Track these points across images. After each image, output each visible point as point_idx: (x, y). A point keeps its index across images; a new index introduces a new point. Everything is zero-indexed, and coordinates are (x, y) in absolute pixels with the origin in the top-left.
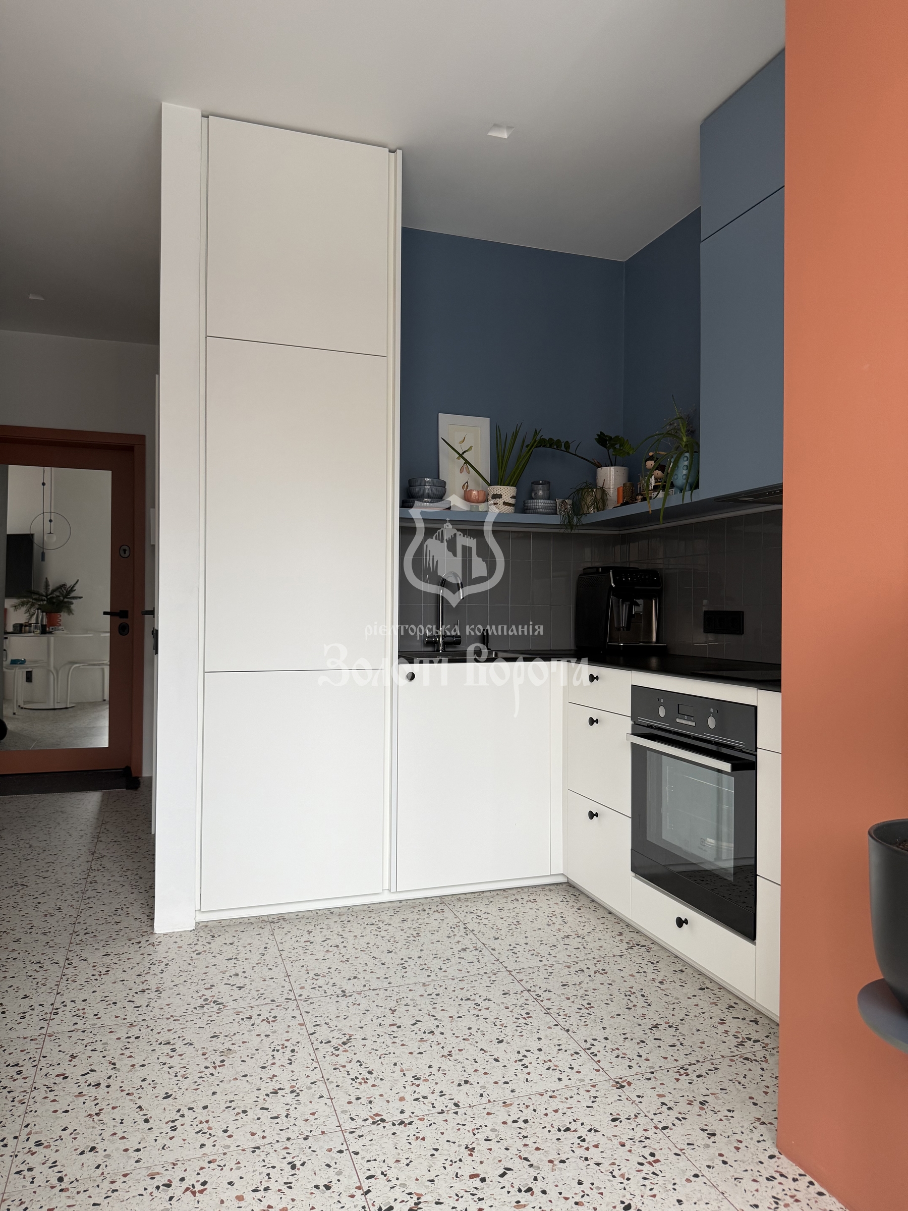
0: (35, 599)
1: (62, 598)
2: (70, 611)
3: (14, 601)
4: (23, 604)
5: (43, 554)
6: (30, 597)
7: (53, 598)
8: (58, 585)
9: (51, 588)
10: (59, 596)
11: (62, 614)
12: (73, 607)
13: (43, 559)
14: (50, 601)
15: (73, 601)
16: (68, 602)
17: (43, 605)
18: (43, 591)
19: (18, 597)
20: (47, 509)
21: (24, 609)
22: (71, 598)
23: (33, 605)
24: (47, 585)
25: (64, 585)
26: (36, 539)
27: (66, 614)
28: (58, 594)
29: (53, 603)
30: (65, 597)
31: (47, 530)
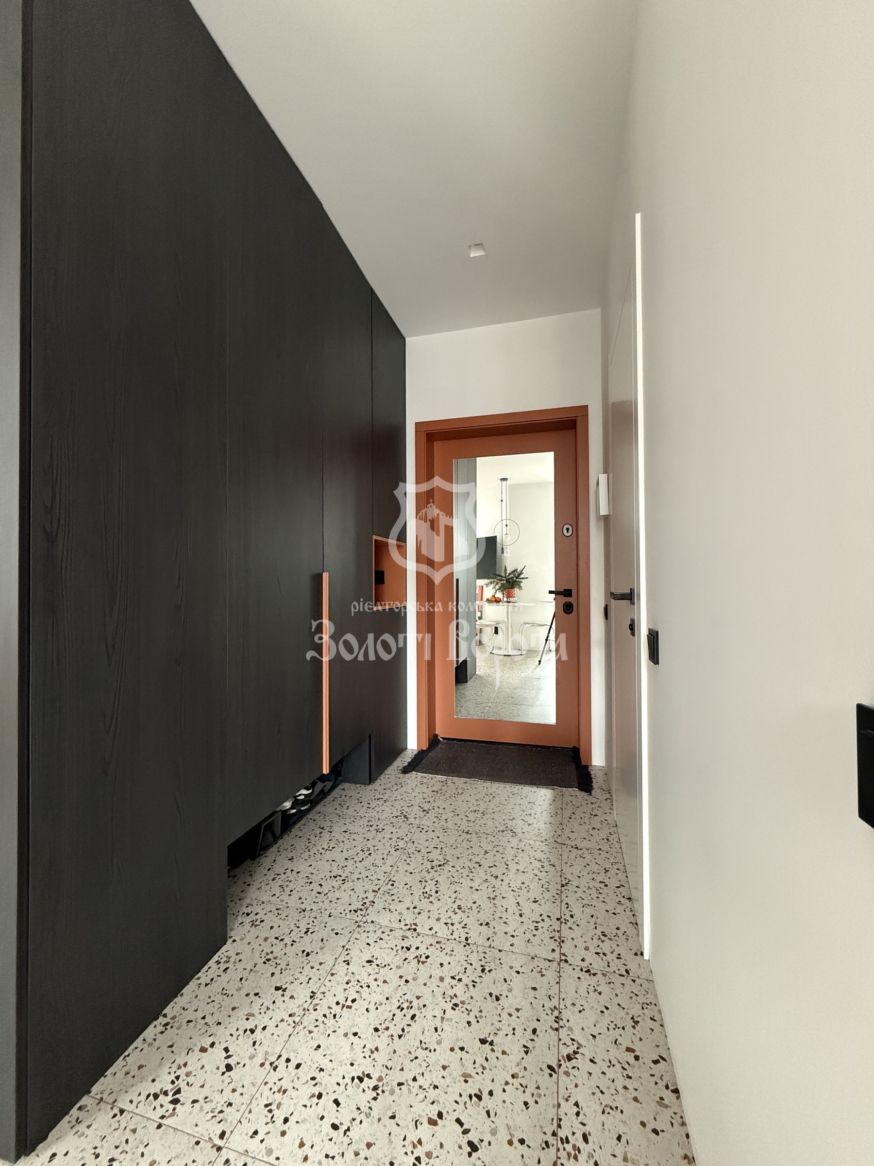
0: (499, 580)
1: (515, 579)
2: (520, 588)
3: (486, 581)
4: (491, 583)
5: (502, 548)
6: (495, 578)
7: (509, 579)
8: (512, 570)
9: (508, 572)
10: (513, 577)
11: (515, 589)
12: (522, 584)
13: (503, 552)
14: (508, 581)
15: (522, 580)
16: (519, 581)
17: (504, 583)
18: (503, 574)
19: (488, 578)
20: (504, 518)
21: (492, 586)
22: (520, 579)
23: (497, 584)
24: (506, 570)
25: (516, 570)
26: (499, 540)
27: (518, 590)
28: (512, 576)
29: (509, 582)
30: (517, 578)
31: (505, 533)
